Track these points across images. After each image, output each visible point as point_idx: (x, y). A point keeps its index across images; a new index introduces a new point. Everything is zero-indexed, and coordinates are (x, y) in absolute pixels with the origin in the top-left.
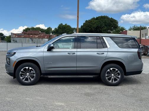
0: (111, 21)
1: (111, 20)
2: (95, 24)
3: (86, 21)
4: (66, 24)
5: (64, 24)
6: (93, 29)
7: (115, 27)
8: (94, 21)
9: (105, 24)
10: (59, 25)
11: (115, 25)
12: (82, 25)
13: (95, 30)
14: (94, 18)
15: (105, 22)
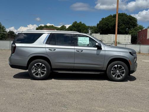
0: (129, 19)
1: (130, 17)
2: (112, 22)
3: (103, 19)
4: (80, 23)
5: (78, 22)
6: (110, 27)
7: (133, 25)
8: (111, 19)
9: (123, 22)
10: (73, 23)
11: (134, 23)
12: (99, 23)
13: (112, 28)
14: (111, 15)
15: (123, 20)
